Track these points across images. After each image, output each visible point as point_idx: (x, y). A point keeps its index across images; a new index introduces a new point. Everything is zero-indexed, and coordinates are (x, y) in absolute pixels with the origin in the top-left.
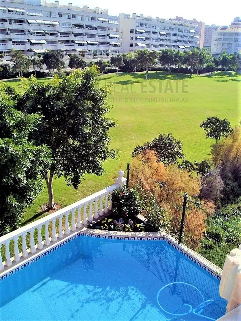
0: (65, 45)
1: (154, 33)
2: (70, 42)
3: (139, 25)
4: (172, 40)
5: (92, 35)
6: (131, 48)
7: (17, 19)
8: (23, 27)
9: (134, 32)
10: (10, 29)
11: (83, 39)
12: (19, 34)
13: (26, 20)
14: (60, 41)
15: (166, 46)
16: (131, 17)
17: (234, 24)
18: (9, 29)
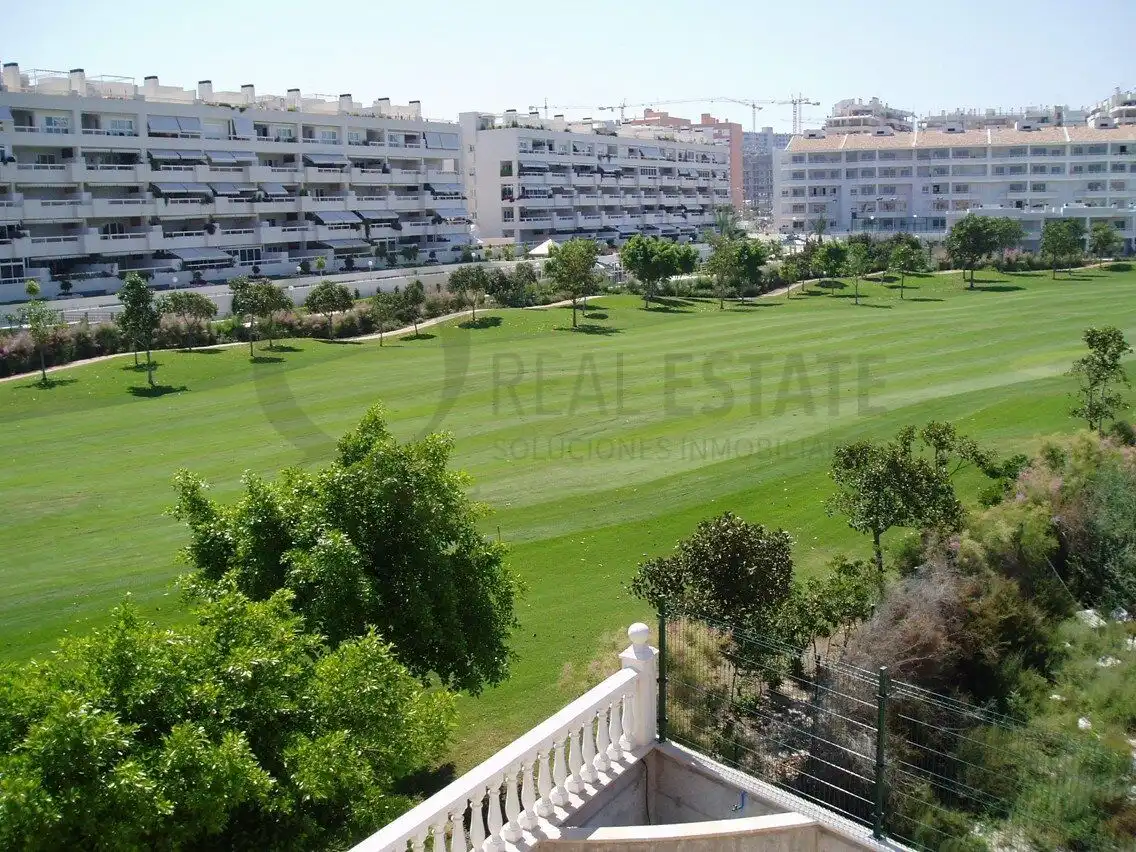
0: (284, 230)
1: (583, 169)
2: (302, 217)
3: (530, 148)
4: (642, 189)
5: (372, 191)
6: (508, 226)
7: (114, 151)
8: (136, 175)
9: (515, 169)
10: (91, 185)
11: (346, 206)
12: (123, 200)
13: (144, 154)
14: (264, 216)
15: (626, 209)
16: (499, 122)
17: (837, 124)
18: (87, 188)
